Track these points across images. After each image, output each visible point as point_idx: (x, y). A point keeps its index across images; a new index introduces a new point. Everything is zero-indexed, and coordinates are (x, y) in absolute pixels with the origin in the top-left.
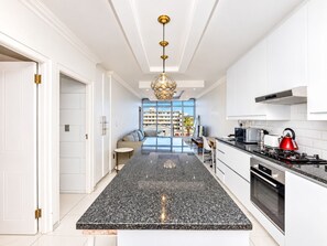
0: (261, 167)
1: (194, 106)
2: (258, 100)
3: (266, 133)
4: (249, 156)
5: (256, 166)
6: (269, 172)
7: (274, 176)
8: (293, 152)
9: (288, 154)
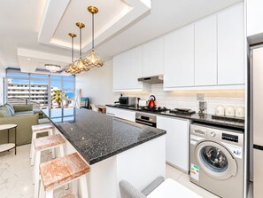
0: (142, 117)
1: (74, 82)
2: (139, 80)
3: (139, 99)
4: (134, 113)
5: (140, 118)
6: (148, 118)
7: (151, 120)
8: (154, 107)
9: (152, 108)
